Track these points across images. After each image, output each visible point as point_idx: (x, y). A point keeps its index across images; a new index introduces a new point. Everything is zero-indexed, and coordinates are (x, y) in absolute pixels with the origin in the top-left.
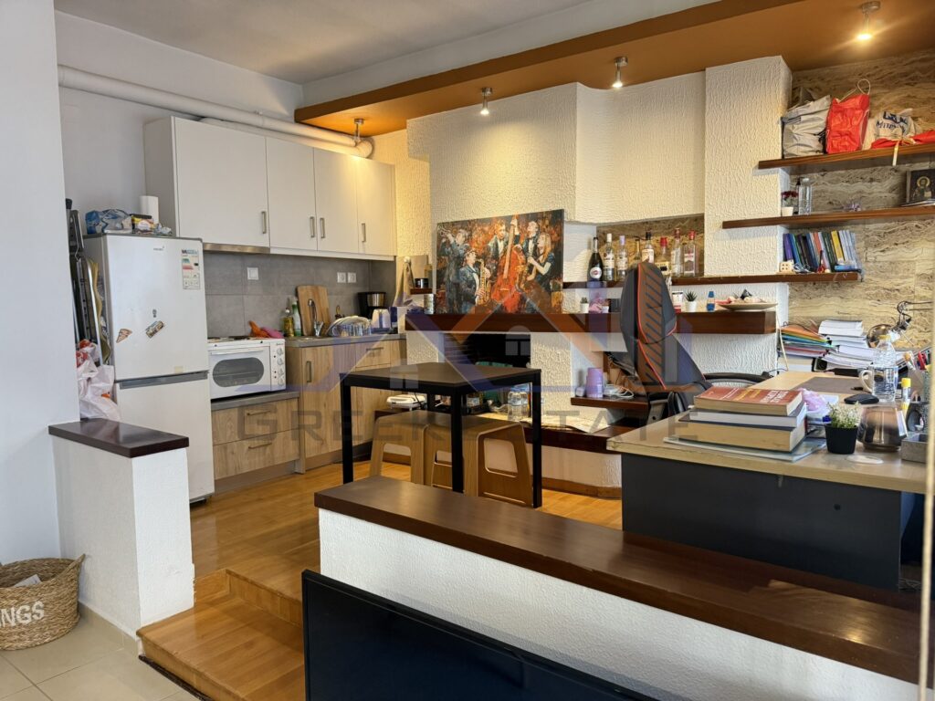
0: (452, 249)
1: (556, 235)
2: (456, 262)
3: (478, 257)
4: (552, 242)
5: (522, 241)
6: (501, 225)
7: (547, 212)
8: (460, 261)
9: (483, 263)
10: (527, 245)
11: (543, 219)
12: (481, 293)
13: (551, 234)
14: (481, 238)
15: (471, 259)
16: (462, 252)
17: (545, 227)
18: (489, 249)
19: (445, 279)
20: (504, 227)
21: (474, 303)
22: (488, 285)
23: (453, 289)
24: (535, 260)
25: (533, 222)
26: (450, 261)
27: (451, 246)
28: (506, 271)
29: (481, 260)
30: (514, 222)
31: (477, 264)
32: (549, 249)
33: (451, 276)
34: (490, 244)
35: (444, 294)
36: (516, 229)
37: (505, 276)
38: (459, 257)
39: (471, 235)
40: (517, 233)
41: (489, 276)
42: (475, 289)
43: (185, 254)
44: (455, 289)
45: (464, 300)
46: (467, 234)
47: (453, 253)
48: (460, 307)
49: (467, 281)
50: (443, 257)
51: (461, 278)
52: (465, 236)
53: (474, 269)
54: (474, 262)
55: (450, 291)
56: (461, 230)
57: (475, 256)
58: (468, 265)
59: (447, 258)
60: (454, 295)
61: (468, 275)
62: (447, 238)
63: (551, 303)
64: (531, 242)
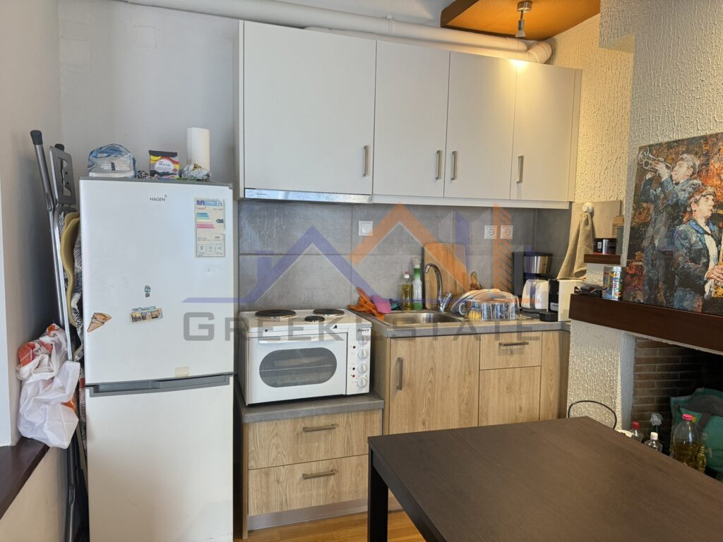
0: (663, 191)
2: (669, 214)
3: (718, 206)
8: (679, 211)
15: (703, 209)
16: (683, 196)
19: (645, 243)
21: (704, 292)
23: (660, 263)
26: (658, 212)
27: (661, 184)
33: (657, 237)
35: (640, 268)
38: (676, 205)
39: (706, 164)
42: (707, 265)
43: (202, 206)
44: (663, 262)
45: (681, 285)
46: (698, 163)
47: (665, 198)
48: (672, 295)
49: (689, 249)
50: (645, 205)
51: (677, 243)
52: (693, 167)
53: (707, 229)
54: (709, 214)
55: (653, 265)
56: (685, 156)
57: (711, 203)
58: (695, 221)
59: (652, 207)
60: (661, 272)
61: (694, 239)
62: (656, 171)
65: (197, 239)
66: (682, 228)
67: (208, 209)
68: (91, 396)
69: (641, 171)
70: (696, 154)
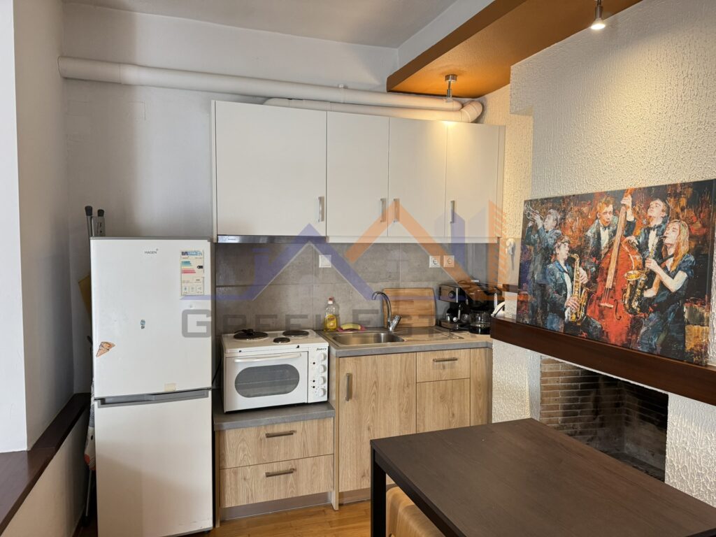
0: (539, 236)
1: (699, 225)
2: (543, 255)
3: (572, 251)
4: (691, 237)
5: (638, 231)
6: (607, 204)
7: (683, 185)
8: (548, 254)
9: (578, 260)
10: (647, 239)
11: (677, 196)
12: (573, 304)
13: (691, 223)
14: (578, 224)
15: (563, 252)
16: (551, 241)
17: (678, 210)
18: (587, 240)
19: (529, 277)
20: (611, 208)
21: (564, 317)
22: (584, 295)
23: (538, 292)
24: (659, 264)
25: (659, 202)
26: (536, 253)
27: (538, 232)
28: (610, 277)
29: (575, 256)
30: (627, 201)
31: (570, 261)
32: (684, 249)
33: (536, 274)
34: (589, 234)
35: (526, 297)
36: (630, 212)
37: (609, 284)
38: (547, 249)
39: (564, 218)
40: (631, 218)
41: (586, 281)
42: (565, 296)
43: (186, 256)
44: (540, 292)
45: (551, 311)
46: (559, 217)
47: (540, 242)
48: (546, 318)
49: (555, 283)
50: (528, 247)
51: (548, 277)
52: (556, 220)
53: (565, 268)
54: (566, 257)
55: (534, 295)
56: (551, 211)
57: (567, 249)
58: (558, 262)
59: (532, 249)
60: (539, 299)
61: (558, 276)
62: (534, 221)
63: (684, 341)
64: (653, 234)
65: (182, 282)
66: (550, 266)
67: (190, 258)
68: (99, 407)
69: (526, 221)
70: (558, 210)
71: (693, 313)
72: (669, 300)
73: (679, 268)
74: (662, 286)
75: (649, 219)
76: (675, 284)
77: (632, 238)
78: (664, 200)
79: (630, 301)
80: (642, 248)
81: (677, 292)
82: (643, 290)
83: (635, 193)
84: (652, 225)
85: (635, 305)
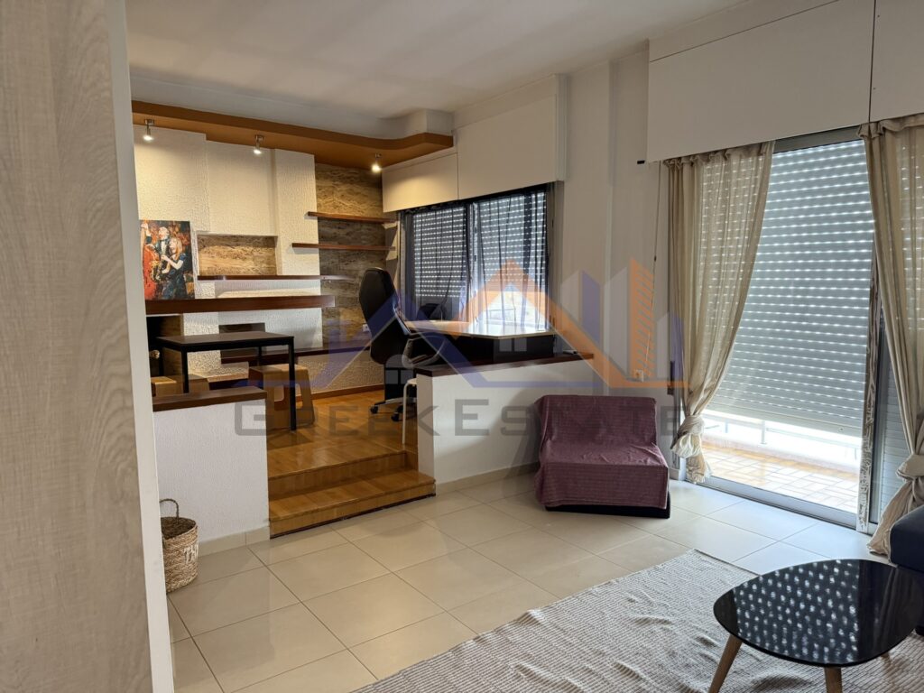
1: (185, 240)
4: (183, 245)
5: (154, 242)
7: (176, 222)
10: (160, 245)
13: (182, 239)
24: (169, 257)
25: (164, 228)
30: (145, 226)
32: (180, 250)
36: (147, 231)
40: (149, 235)
63: (185, 290)
64: (163, 244)
71: (188, 277)
72: (175, 274)
73: (179, 259)
74: (172, 267)
75: (160, 236)
76: (178, 266)
77: (151, 245)
78: (167, 228)
79: (155, 276)
80: (158, 250)
81: (179, 270)
82: (161, 270)
83: (150, 223)
84: (162, 239)
85: (158, 278)
